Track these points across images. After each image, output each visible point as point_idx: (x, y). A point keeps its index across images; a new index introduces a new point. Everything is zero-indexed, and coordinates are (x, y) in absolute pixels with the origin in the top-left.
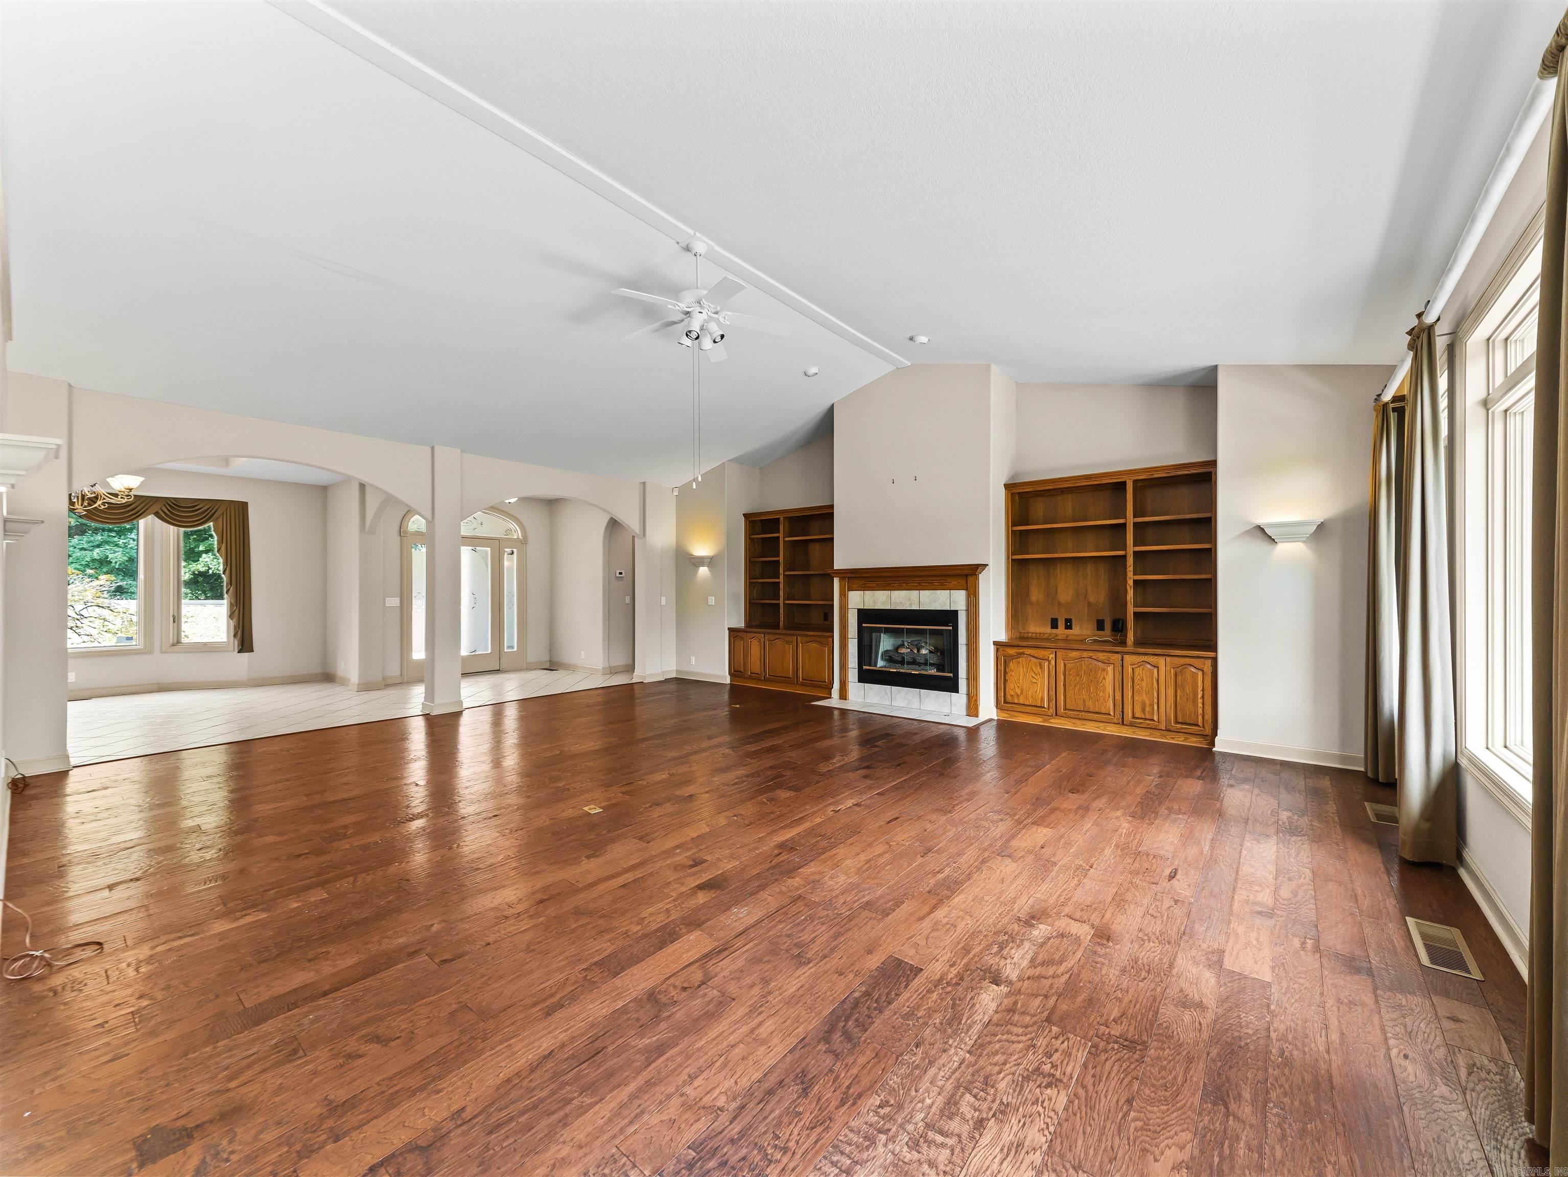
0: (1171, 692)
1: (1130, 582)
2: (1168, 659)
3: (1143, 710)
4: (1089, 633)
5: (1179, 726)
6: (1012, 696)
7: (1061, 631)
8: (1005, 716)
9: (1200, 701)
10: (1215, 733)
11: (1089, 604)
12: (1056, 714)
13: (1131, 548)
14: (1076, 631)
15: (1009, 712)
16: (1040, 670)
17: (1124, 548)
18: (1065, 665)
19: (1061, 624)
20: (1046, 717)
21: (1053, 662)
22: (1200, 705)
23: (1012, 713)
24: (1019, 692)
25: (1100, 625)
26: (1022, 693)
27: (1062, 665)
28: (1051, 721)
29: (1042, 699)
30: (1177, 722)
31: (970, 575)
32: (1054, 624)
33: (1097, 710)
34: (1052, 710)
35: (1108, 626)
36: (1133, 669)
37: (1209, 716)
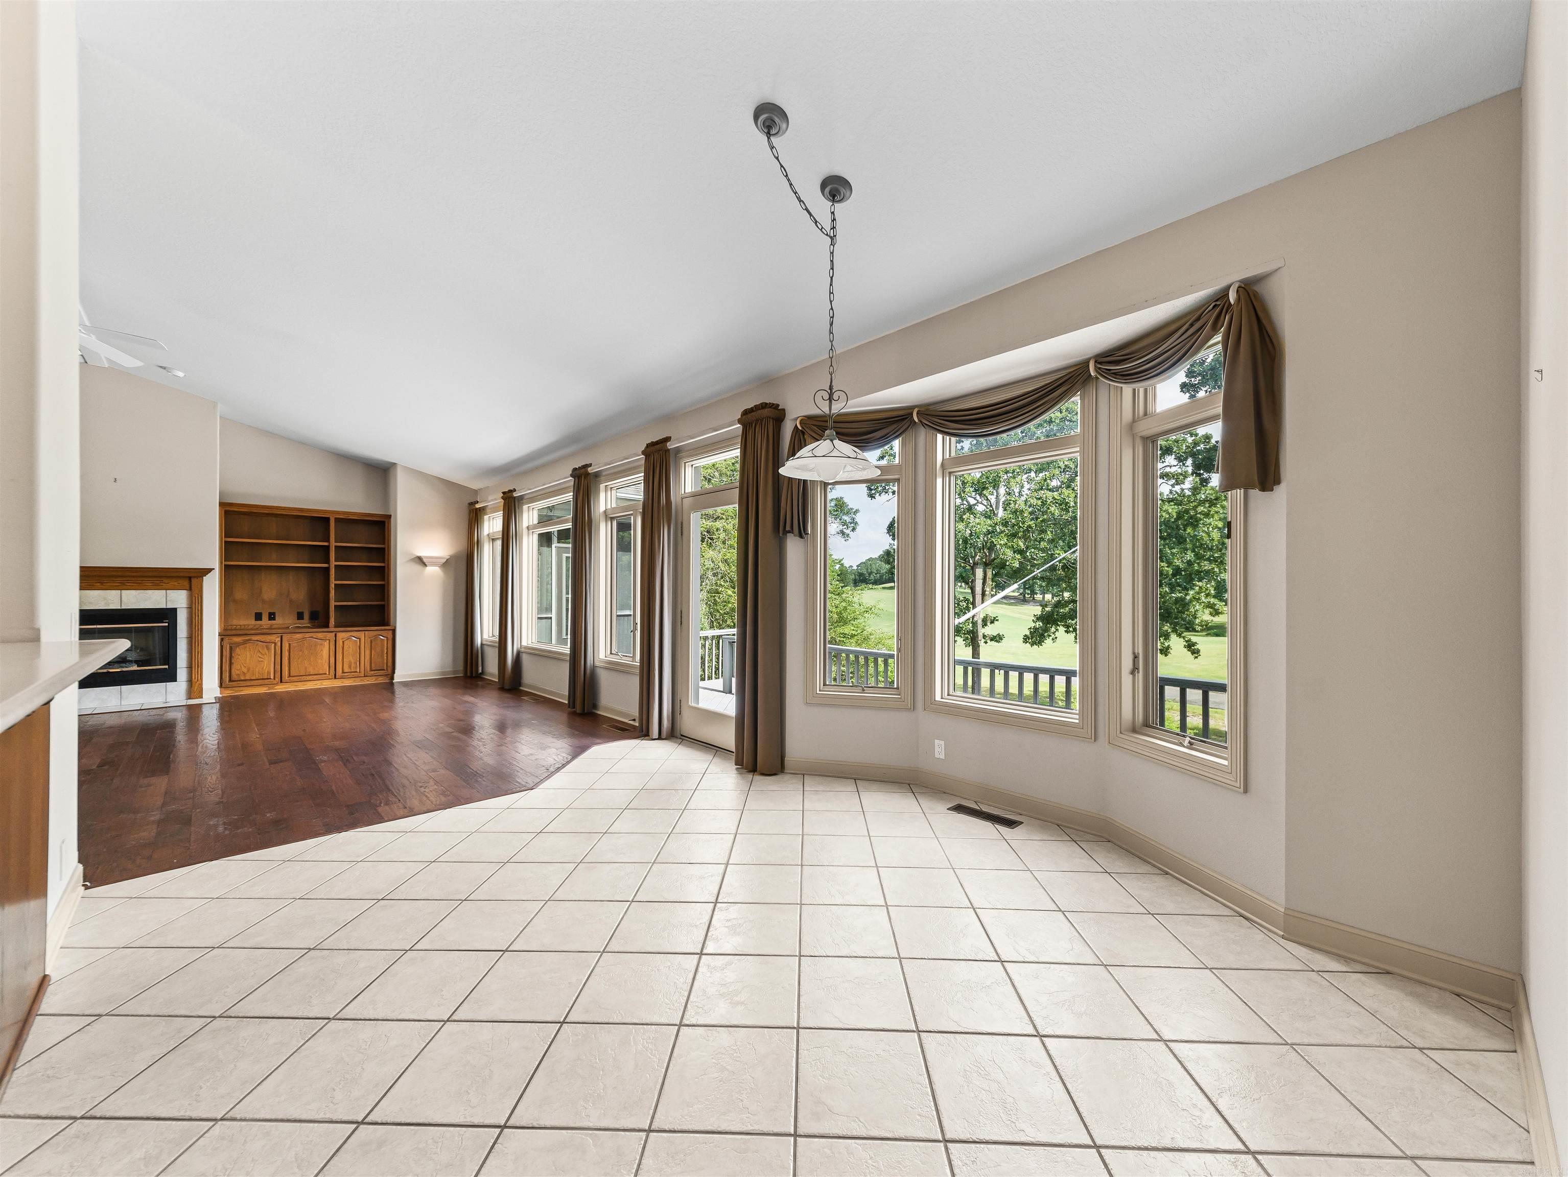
0: (368, 652)
1: (332, 586)
2: (366, 632)
3: (350, 667)
4: (290, 622)
5: (372, 672)
6: (238, 675)
7: (265, 621)
8: (228, 693)
9: (385, 655)
10: (393, 672)
11: (291, 601)
12: (281, 682)
13: (333, 563)
14: (279, 621)
15: (234, 689)
16: (267, 652)
17: (327, 561)
18: (290, 644)
19: (265, 617)
20: (271, 686)
21: (279, 644)
22: (385, 658)
23: (236, 689)
24: (245, 670)
25: (300, 616)
26: (248, 670)
27: (287, 645)
28: (276, 687)
29: (269, 673)
30: (371, 670)
31: (195, 577)
32: (258, 617)
33: (316, 673)
34: (278, 679)
35: (306, 616)
36: (343, 642)
37: (390, 664)
